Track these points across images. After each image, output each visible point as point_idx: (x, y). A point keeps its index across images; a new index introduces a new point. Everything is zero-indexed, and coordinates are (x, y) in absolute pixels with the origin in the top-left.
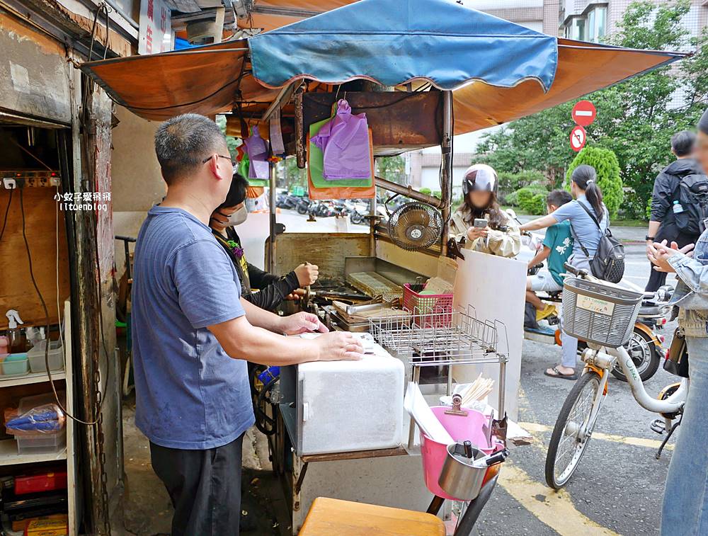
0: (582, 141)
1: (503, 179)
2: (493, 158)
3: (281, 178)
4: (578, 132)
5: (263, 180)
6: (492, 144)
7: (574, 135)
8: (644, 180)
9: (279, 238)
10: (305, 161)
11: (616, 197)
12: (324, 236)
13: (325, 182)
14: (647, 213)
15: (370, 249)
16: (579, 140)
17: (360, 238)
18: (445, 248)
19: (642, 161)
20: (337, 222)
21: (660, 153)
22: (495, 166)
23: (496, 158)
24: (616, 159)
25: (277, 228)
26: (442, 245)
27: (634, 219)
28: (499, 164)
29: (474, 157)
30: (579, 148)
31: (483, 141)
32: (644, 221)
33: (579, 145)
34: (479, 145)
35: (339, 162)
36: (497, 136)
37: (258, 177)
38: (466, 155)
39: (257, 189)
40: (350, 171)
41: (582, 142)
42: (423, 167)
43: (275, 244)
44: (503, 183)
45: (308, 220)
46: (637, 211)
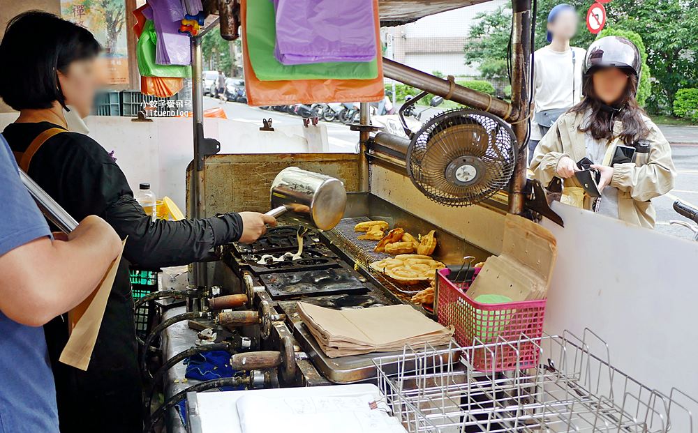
0: (601, 21)
1: (502, 67)
2: (490, 43)
3: (239, 66)
4: (597, 11)
5: (183, 66)
6: (487, 26)
7: (591, 14)
8: (669, 69)
9: (210, 162)
10: (237, 24)
11: (643, 89)
12: (284, 160)
13: (280, 69)
14: (674, 107)
15: (360, 178)
16: (597, 20)
17: (344, 161)
18: (517, 199)
19: (671, 46)
20: (306, 132)
21: (692, 37)
22: (492, 52)
23: (493, 43)
24: (642, 43)
25: (205, 147)
26: (510, 191)
27: (657, 115)
28: (496, 50)
29: (467, 42)
30: (598, 31)
31: (477, 23)
32: (669, 117)
33: (598, 27)
34: (472, 28)
35: (310, 27)
36: (494, 17)
37: (172, 63)
38: (456, 39)
39: (170, 81)
40: (331, 45)
41: (601, 23)
42: (406, 54)
43: (201, 173)
44: (501, 73)
45: (261, 129)
46: (661, 106)
